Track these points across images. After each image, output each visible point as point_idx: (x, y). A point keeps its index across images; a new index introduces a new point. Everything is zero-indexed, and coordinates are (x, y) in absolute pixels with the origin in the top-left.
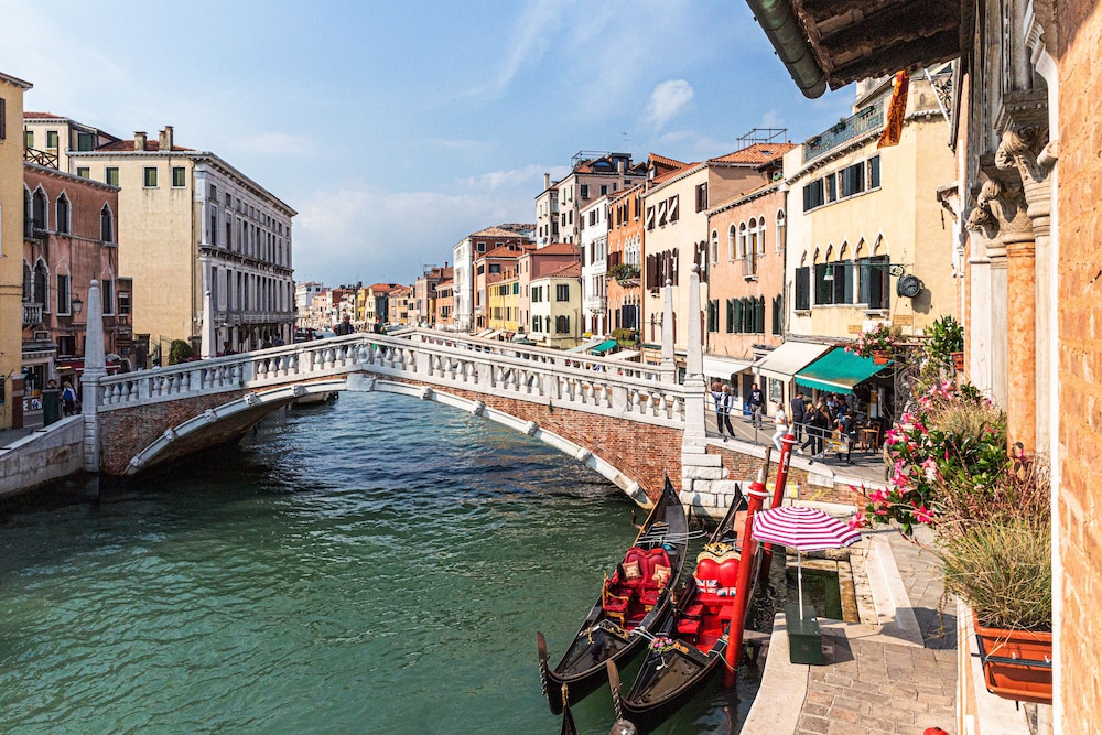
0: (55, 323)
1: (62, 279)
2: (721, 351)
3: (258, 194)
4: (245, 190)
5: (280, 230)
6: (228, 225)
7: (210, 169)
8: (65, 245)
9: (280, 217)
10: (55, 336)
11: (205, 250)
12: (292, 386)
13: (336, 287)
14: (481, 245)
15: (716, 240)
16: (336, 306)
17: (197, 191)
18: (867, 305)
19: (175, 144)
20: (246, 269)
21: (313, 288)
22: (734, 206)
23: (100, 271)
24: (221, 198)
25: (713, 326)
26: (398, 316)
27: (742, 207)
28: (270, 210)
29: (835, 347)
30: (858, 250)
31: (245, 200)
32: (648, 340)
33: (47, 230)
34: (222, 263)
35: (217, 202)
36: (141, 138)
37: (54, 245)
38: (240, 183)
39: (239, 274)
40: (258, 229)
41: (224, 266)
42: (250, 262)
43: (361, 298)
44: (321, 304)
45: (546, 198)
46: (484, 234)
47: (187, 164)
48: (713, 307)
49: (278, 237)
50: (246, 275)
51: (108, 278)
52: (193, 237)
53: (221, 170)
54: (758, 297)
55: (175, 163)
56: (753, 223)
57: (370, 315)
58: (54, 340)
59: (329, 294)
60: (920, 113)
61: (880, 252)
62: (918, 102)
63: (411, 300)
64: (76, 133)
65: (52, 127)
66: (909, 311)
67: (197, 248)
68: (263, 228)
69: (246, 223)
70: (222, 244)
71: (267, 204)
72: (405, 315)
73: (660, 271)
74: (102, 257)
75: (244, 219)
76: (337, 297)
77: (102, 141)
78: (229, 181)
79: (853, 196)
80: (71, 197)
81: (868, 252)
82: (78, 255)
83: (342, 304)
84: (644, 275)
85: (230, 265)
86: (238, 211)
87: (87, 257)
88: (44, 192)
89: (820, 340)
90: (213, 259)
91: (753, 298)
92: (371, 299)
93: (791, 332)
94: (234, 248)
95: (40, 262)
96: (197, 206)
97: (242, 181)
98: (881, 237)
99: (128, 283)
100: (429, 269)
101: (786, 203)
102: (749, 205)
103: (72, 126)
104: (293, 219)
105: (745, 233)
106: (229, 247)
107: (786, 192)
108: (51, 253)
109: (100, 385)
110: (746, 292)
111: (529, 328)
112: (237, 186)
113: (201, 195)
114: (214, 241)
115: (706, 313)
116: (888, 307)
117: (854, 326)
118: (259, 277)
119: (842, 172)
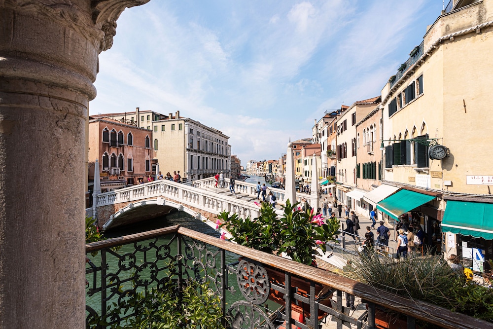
0: (126, 174)
1: (130, 160)
2: (361, 187)
3: (212, 132)
4: (206, 130)
5: (223, 143)
6: (199, 142)
7: (190, 124)
8: (131, 149)
9: (223, 139)
10: (126, 178)
11: (188, 150)
12: (140, 201)
13: (259, 162)
14: (294, 146)
15: (359, 137)
16: (258, 167)
17: (185, 131)
18: (417, 165)
19: (180, 116)
20: (206, 156)
21: (252, 162)
22: (364, 120)
23: (145, 157)
24: (195, 132)
25: (358, 176)
26: (275, 170)
27: (368, 120)
28: (218, 137)
29: (402, 189)
30: (413, 133)
31: (207, 133)
32: (338, 181)
33: (124, 144)
34: (196, 154)
35: (193, 134)
36: (171, 115)
37: (126, 149)
38: (204, 128)
39: (203, 158)
40: (212, 143)
41: (195, 155)
42: (208, 154)
43: (265, 165)
44: (254, 167)
45: (315, 128)
46: (296, 142)
47: (182, 122)
48: (358, 167)
49: (221, 146)
50: (207, 158)
51: (148, 159)
52: (184, 146)
53: (195, 124)
54: (374, 162)
55: (180, 122)
56: (372, 127)
57: (267, 170)
58: (126, 179)
59: (256, 164)
60: (445, 37)
61: (424, 133)
62: (444, 30)
63: (278, 165)
64: (154, 115)
65: (148, 114)
66: (440, 169)
67: (186, 149)
68: (215, 142)
69: (206, 141)
70: (195, 147)
71: (217, 135)
72: (276, 170)
73: (341, 153)
74: (146, 153)
75: (205, 140)
76: (259, 165)
77: (162, 117)
78: (199, 127)
79: (410, 103)
80: (133, 133)
81: (418, 133)
82: (136, 152)
83: (260, 167)
84: (337, 154)
85: (199, 155)
86: (203, 137)
87: (139, 152)
88: (122, 132)
89: (396, 184)
90: (191, 153)
91: (372, 162)
92: (267, 165)
93: (385, 179)
94: (201, 149)
95: (121, 155)
96: (185, 136)
97: (204, 127)
98: (424, 124)
99: (156, 161)
100: (283, 155)
101: (383, 114)
102: (370, 119)
103: (153, 113)
104: (228, 139)
105: (369, 132)
106: (199, 149)
107: (383, 109)
108: (125, 151)
109: (97, 198)
110: (369, 160)
111: (304, 175)
112: (203, 129)
113: (187, 132)
114: (192, 147)
115: (356, 169)
116: (428, 166)
117: (411, 178)
118: (213, 159)
119: (404, 91)
